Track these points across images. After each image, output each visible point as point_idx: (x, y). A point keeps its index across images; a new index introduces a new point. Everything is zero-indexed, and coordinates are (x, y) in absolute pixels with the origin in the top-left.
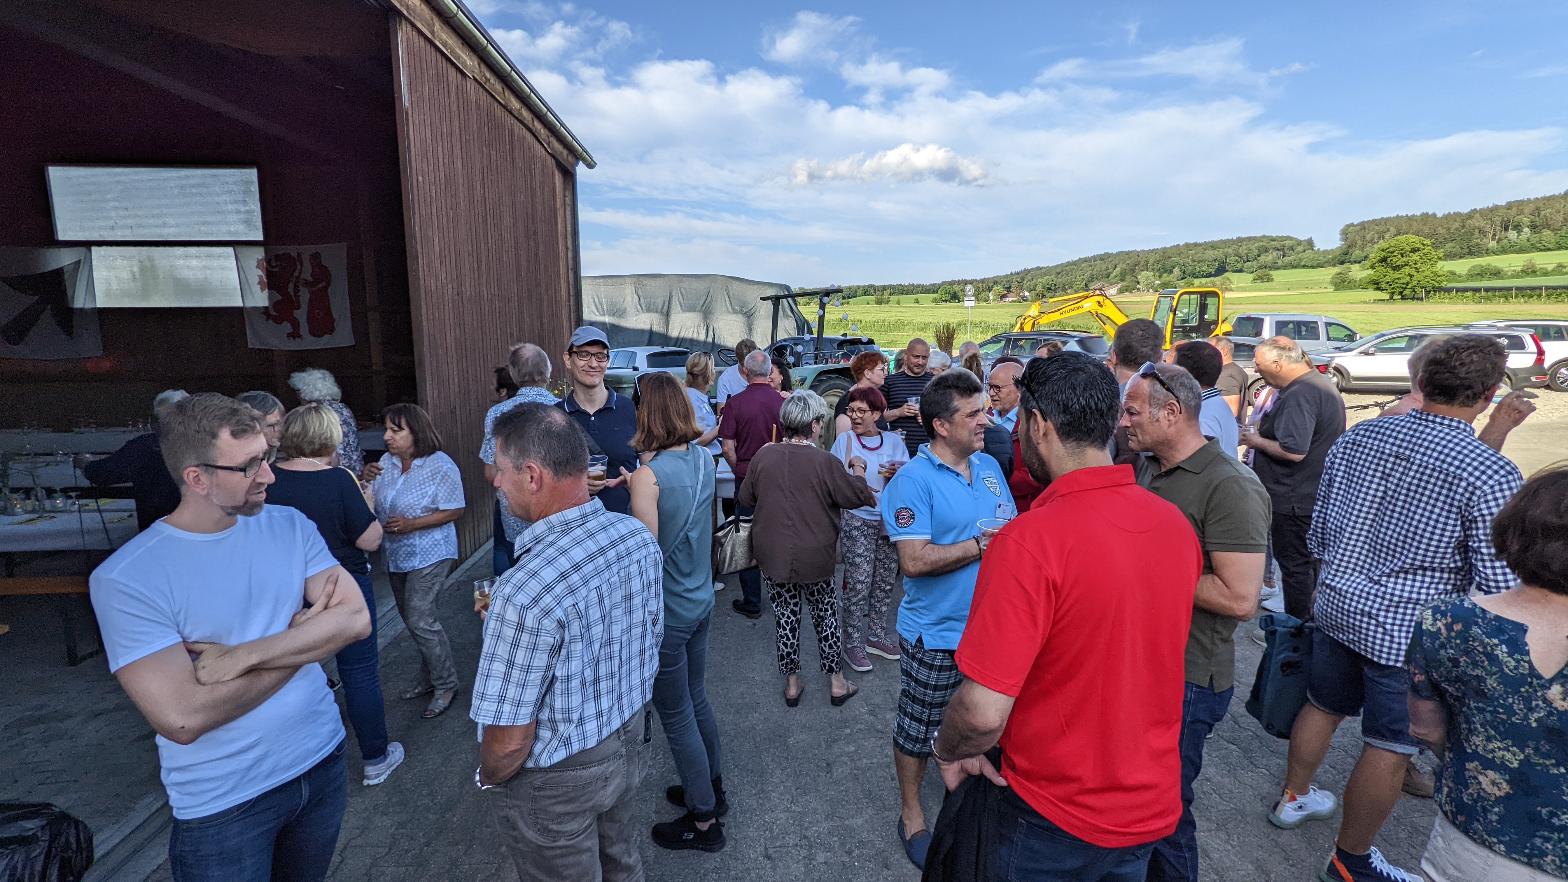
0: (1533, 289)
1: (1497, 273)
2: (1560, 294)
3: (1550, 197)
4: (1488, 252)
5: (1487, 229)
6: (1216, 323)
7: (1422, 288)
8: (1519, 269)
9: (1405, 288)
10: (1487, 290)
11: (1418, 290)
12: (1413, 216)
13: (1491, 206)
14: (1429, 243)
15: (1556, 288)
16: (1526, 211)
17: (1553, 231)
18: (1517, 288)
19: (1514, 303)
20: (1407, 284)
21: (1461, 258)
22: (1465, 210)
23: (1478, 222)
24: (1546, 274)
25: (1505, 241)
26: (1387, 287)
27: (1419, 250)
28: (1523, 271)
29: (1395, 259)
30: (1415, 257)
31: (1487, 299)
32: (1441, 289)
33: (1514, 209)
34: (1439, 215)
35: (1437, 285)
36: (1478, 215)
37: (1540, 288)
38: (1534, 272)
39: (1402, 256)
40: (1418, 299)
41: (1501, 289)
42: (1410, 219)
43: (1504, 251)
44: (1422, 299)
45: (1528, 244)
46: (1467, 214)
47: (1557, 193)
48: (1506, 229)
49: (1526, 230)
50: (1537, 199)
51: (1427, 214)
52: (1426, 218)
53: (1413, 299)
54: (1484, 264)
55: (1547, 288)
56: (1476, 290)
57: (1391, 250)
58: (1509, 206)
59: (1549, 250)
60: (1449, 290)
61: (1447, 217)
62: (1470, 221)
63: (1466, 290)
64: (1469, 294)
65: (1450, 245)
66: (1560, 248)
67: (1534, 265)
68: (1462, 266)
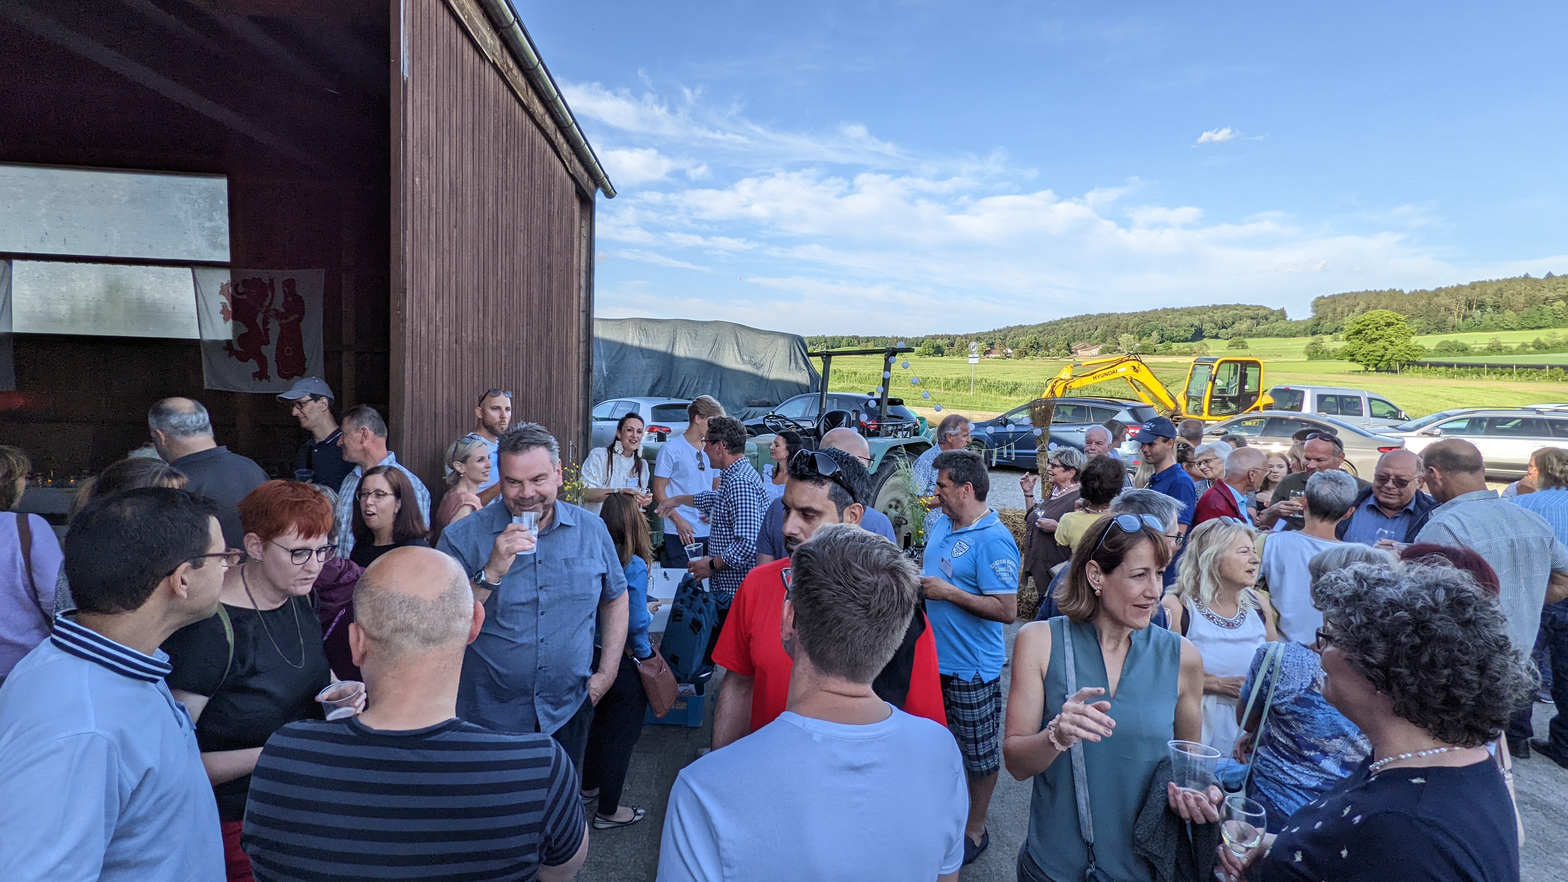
0: (1504, 367)
1: (1464, 350)
2: (1531, 373)
3: (1511, 279)
4: (1455, 329)
5: (1453, 307)
6: (1257, 394)
7: (1396, 361)
8: (1485, 346)
9: (1380, 361)
10: (1460, 366)
11: (1392, 363)
12: (1381, 291)
13: (1455, 285)
14: (1403, 318)
15: (1526, 367)
16: (1489, 291)
17: (1515, 311)
18: (1489, 366)
19: (1486, 380)
20: (1383, 356)
21: (1428, 333)
22: (1431, 288)
23: (1444, 300)
24: (1511, 352)
25: (1470, 319)
26: (1362, 358)
27: (1393, 324)
28: (1489, 349)
29: (1370, 332)
30: (1390, 331)
31: (1461, 375)
32: (1415, 363)
33: (1478, 289)
34: (1406, 292)
35: (1411, 359)
36: (1443, 293)
37: (1511, 366)
38: (1500, 350)
39: (1377, 329)
40: (1392, 372)
41: (1472, 366)
42: (1378, 294)
43: (1469, 329)
44: (1396, 372)
45: (1492, 323)
46: (1432, 292)
47: (1517, 276)
48: (1470, 308)
49: (1489, 309)
50: (1498, 281)
51: (1395, 290)
52: (1394, 294)
53: (1387, 371)
54: (1451, 340)
55: (1518, 367)
56: (1450, 365)
57: (1366, 323)
58: (1473, 286)
59: (1512, 329)
60: (1423, 365)
61: (1414, 294)
62: (1436, 299)
63: (1438, 365)
64: (1442, 369)
65: (1418, 320)
66: (1523, 328)
67: (1499, 343)
68: (1430, 342)
